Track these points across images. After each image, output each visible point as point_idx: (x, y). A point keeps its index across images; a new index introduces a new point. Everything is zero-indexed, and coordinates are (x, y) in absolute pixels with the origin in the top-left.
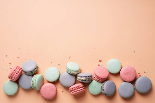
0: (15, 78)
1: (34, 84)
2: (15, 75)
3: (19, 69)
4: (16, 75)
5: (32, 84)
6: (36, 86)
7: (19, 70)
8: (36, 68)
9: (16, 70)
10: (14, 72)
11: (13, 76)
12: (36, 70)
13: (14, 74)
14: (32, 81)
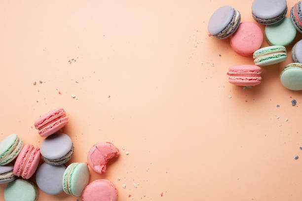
0: (29, 171)
1: (69, 186)
2: (27, 166)
3: (33, 152)
4: (30, 166)
5: (63, 186)
6: (72, 188)
7: (35, 154)
8: (71, 151)
9: (28, 154)
10: (25, 159)
11: (23, 168)
12: (70, 155)
13: (25, 164)
14: (63, 178)
